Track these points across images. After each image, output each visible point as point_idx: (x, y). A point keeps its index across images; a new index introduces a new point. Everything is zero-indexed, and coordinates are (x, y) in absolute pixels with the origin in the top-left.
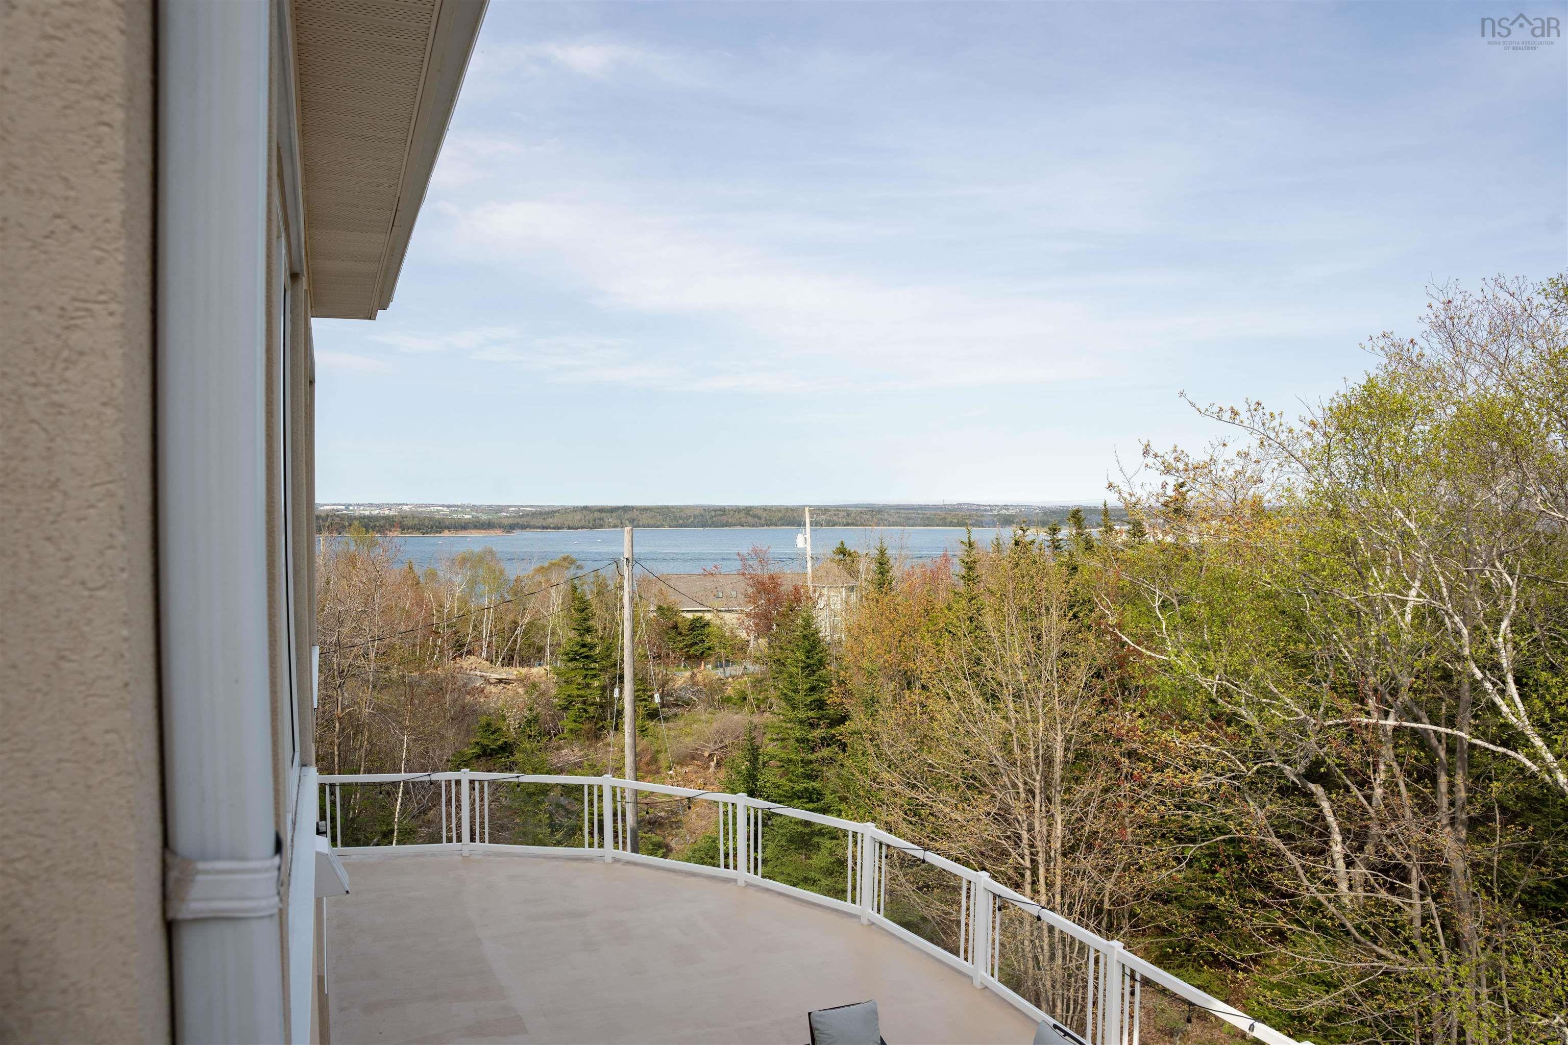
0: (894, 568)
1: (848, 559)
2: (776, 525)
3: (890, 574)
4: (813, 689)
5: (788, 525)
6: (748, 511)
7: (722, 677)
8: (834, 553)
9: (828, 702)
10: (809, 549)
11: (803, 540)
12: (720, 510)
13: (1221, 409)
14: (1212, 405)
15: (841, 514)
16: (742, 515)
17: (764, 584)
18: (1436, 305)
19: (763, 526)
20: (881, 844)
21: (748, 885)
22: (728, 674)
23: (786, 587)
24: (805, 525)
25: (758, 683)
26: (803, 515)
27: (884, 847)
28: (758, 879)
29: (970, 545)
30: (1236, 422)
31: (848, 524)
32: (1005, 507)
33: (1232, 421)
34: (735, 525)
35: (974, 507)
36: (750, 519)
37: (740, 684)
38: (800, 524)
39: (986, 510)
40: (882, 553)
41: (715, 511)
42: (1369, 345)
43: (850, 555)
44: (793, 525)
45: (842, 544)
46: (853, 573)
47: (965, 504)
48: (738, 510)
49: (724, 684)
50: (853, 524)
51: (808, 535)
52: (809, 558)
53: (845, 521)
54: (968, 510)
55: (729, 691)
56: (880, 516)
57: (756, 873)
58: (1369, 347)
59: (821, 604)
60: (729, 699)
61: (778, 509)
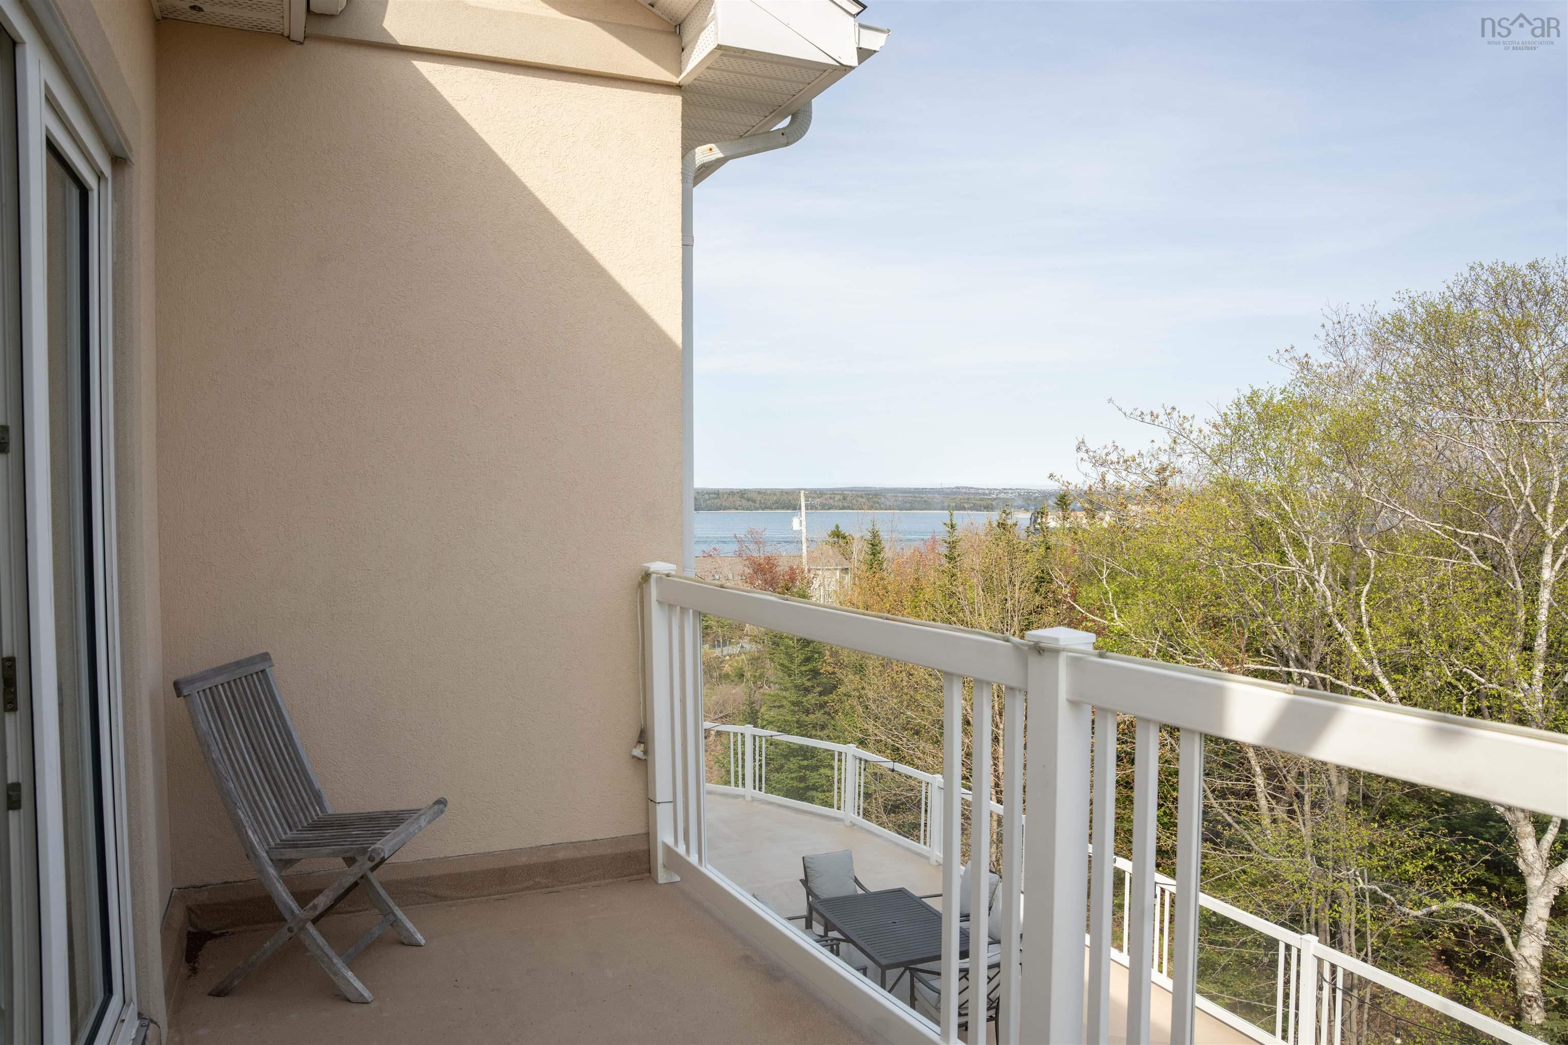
0: (886, 550)
1: (841, 541)
2: (771, 509)
3: (882, 555)
4: (807, 660)
5: (783, 508)
6: (743, 494)
7: (720, 655)
8: (829, 536)
9: (822, 671)
10: (804, 530)
11: (798, 523)
12: (714, 493)
13: (1142, 413)
14: (1136, 409)
15: (837, 497)
16: (737, 498)
17: (760, 564)
18: (1329, 325)
19: (757, 509)
20: (861, 760)
21: (754, 799)
22: (725, 653)
23: (782, 567)
24: (800, 509)
25: (754, 661)
26: (798, 499)
27: (863, 762)
28: (762, 795)
29: (952, 526)
30: (1156, 423)
31: (844, 508)
32: (1004, 491)
33: (1153, 423)
34: (729, 508)
35: (972, 491)
36: (744, 503)
37: (737, 662)
38: (796, 507)
39: (984, 494)
40: (875, 535)
41: (709, 494)
42: (1276, 357)
43: (844, 538)
44: (788, 509)
45: (837, 527)
46: (847, 556)
47: (963, 488)
48: (732, 493)
49: (721, 663)
50: (849, 508)
51: (803, 518)
52: (804, 540)
53: (840, 504)
54: (966, 493)
55: (727, 668)
56: (876, 499)
57: (760, 789)
58: (1275, 360)
59: (816, 584)
60: (727, 676)
61: (773, 492)
